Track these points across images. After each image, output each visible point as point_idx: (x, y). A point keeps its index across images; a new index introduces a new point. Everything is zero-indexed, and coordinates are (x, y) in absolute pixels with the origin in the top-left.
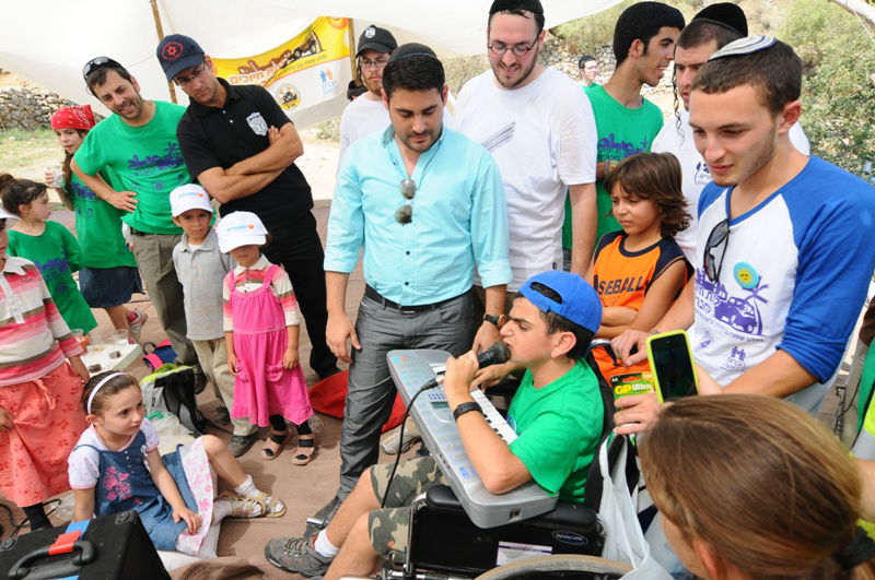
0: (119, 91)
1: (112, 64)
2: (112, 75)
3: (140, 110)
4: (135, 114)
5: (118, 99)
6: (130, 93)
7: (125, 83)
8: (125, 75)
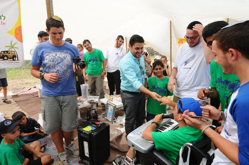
0: (88, 45)
1: (88, 41)
2: (87, 42)
3: (91, 49)
4: (90, 50)
5: (87, 47)
6: (90, 46)
7: (89, 44)
8: (90, 43)
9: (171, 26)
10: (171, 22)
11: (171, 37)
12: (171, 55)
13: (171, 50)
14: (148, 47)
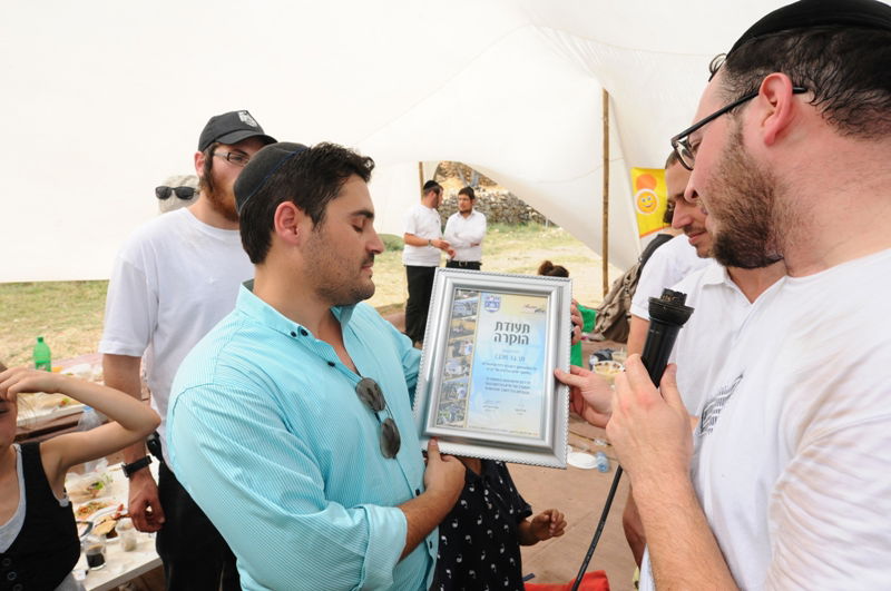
9: (606, 114)
10: (606, 94)
11: (606, 160)
12: (606, 233)
13: (606, 213)
14: (506, 192)
